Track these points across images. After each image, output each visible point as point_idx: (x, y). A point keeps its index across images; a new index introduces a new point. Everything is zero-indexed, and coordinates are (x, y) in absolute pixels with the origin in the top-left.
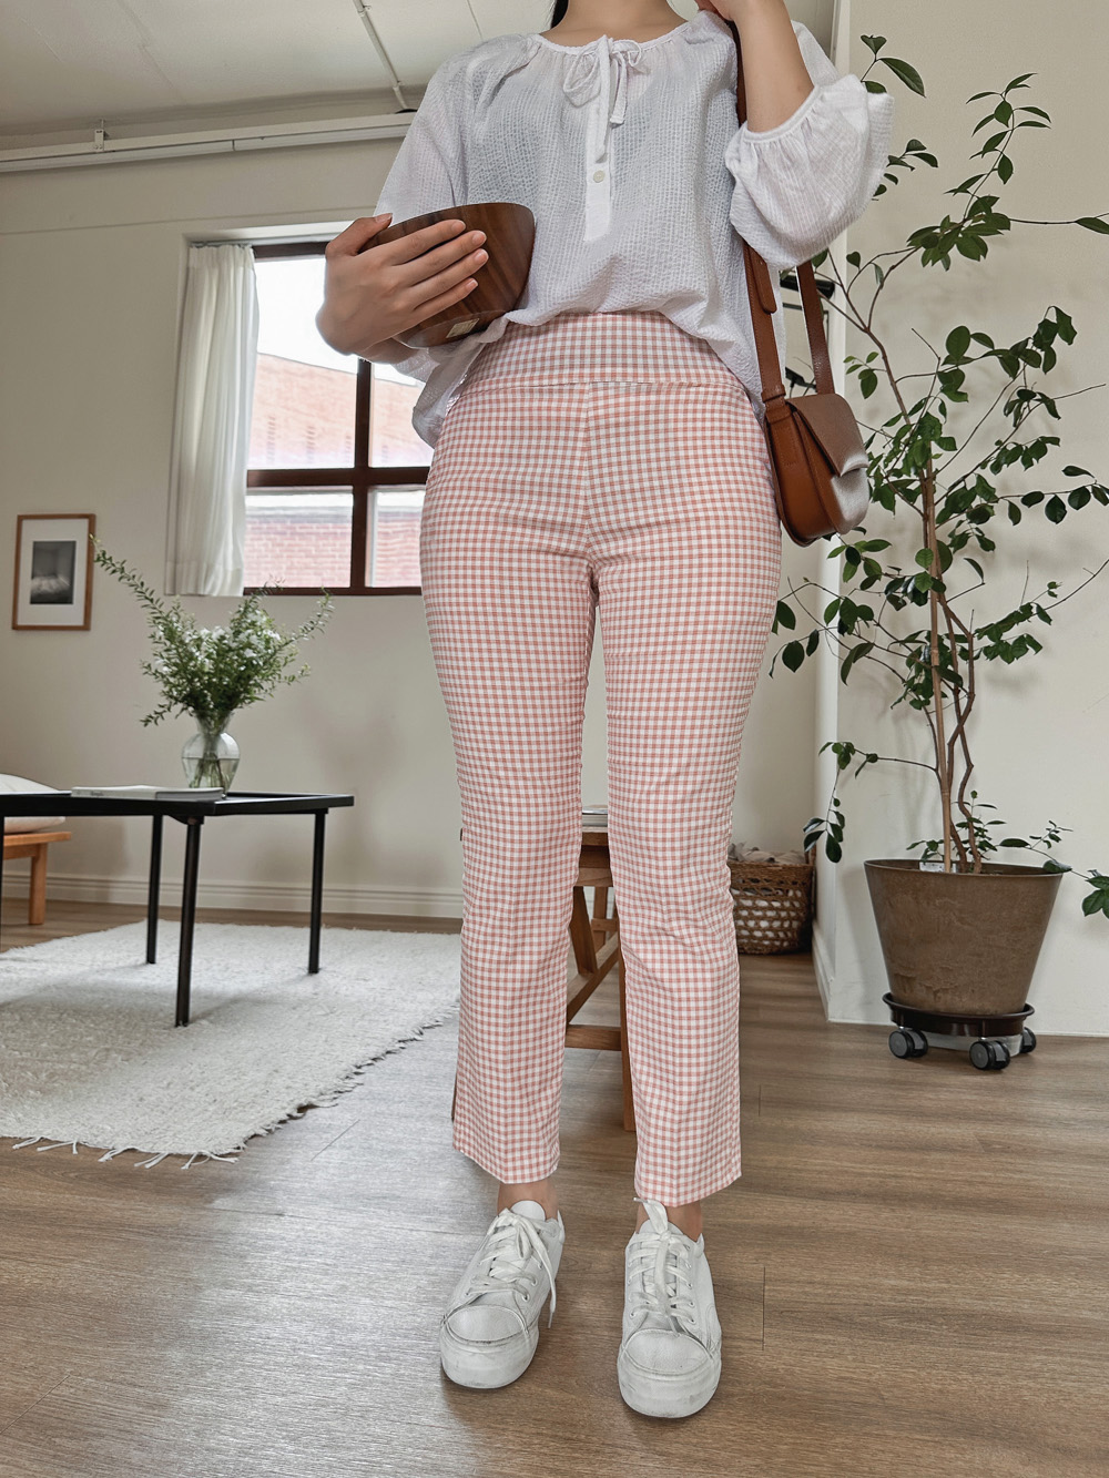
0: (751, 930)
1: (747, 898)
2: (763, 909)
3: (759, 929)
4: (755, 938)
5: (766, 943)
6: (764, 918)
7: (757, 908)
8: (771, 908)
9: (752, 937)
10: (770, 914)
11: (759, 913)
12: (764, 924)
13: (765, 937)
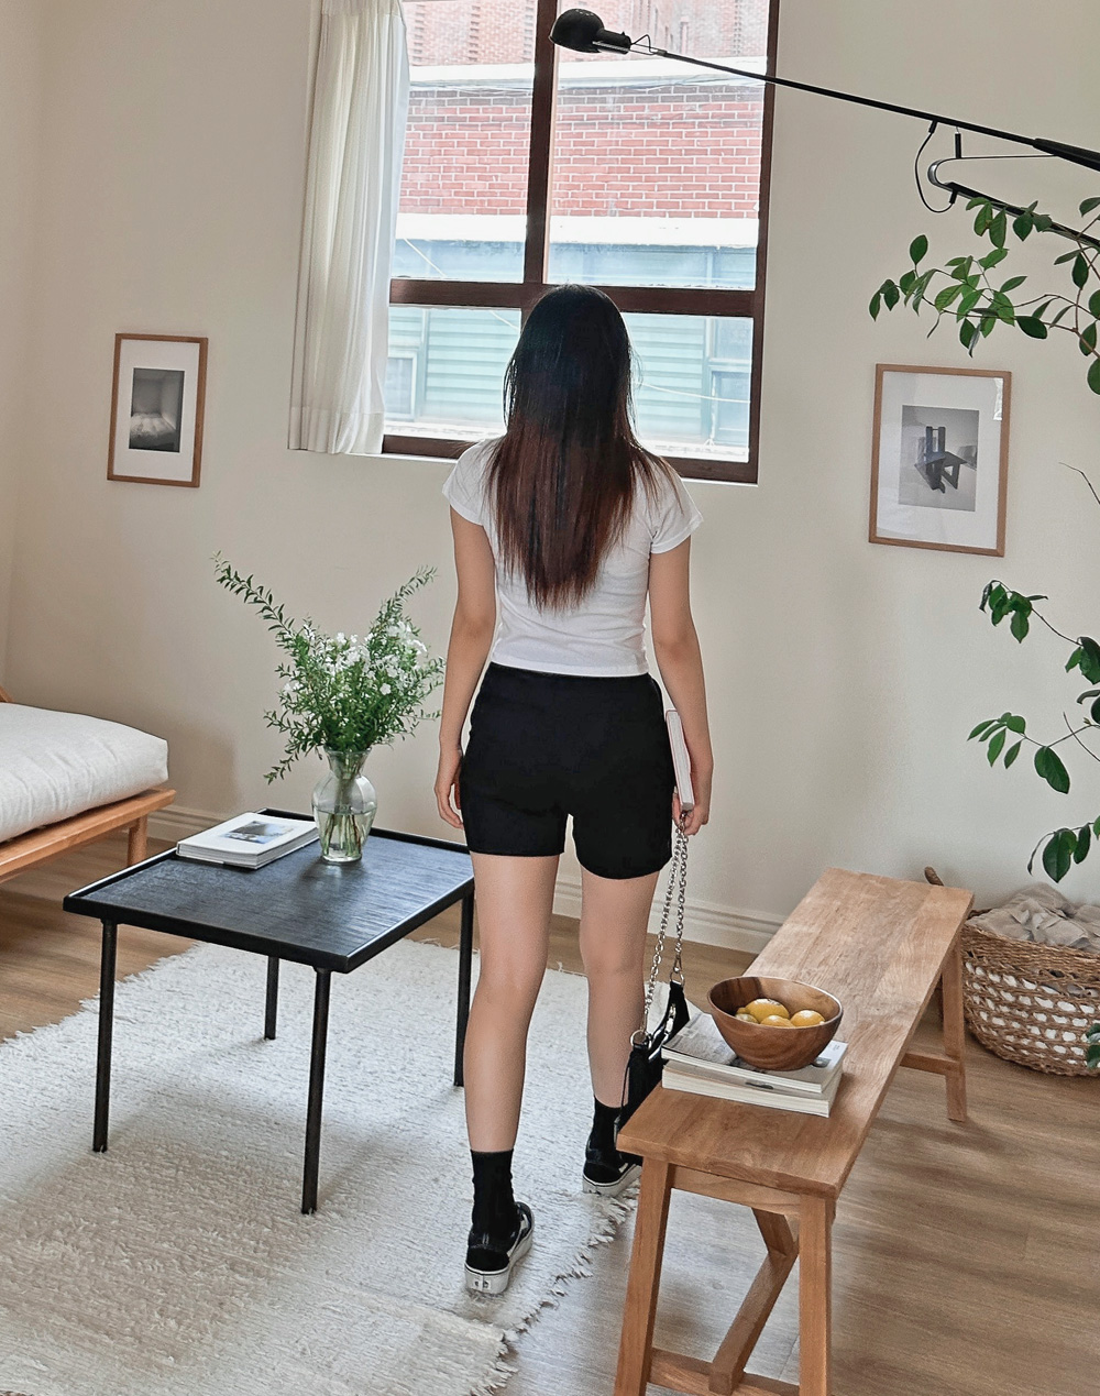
0: (1050, 1044)
1: (1045, 996)
2: (1069, 1015)
3: (1062, 1043)
4: (1055, 1054)
5: (1072, 1062)
6: (1070, 1028)
7: (1061, 1014)
8: (1081, 1016)
9: (1050, 1052)
10: (1077, 1023)
11: (1063, 1021)
12: (1068, 1037)
13: (1070, 1056)
